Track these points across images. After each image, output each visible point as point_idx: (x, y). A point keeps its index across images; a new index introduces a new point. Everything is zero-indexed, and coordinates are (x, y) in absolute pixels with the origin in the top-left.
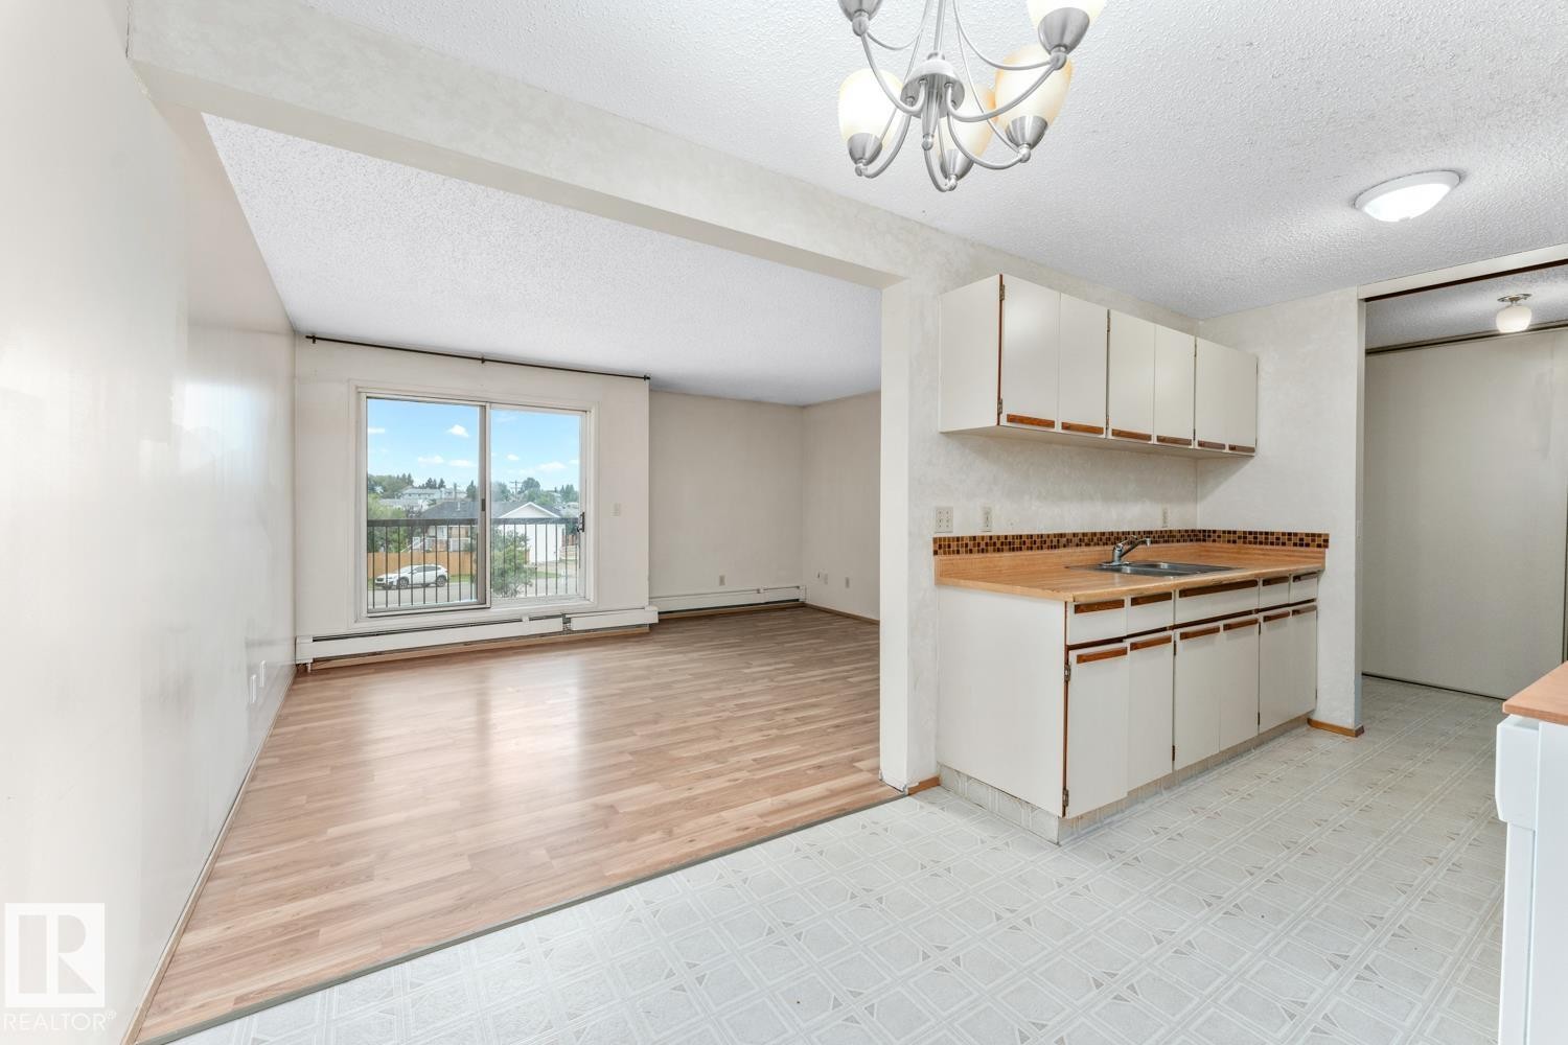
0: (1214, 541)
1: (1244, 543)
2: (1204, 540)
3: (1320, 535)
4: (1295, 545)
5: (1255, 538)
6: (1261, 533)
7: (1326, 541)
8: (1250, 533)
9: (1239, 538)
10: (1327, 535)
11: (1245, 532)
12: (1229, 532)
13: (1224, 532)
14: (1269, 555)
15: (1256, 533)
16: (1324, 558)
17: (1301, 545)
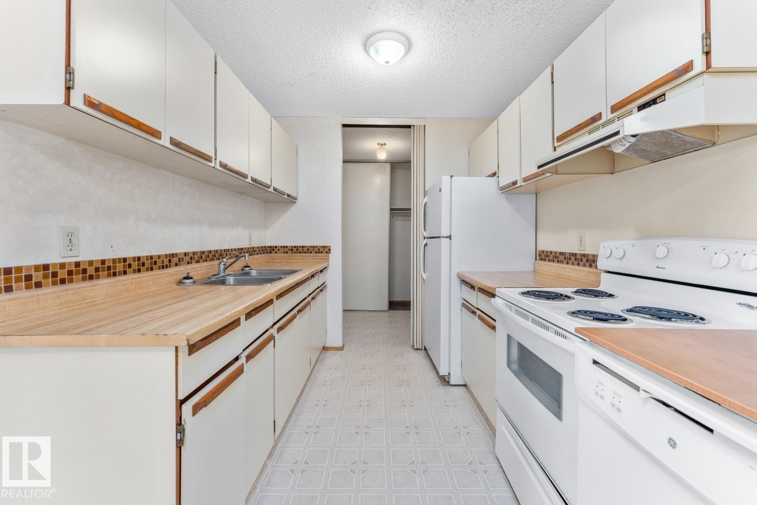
0: (276, 252)
1: (292, 253)
2: (271, 252)
3: (327, 247)
4: (316, 252)
5: (297, 250)
6: (300, 247)
7: (330, 250)
8: (295, 247)
9: (289, 250)
10: (330, 246)
11: (292, 247)
12: (284, 247)
13: (281, 247)
14: (304, 259)
15: (297, 247)
16: (329, 259)
17: (319, 253)
